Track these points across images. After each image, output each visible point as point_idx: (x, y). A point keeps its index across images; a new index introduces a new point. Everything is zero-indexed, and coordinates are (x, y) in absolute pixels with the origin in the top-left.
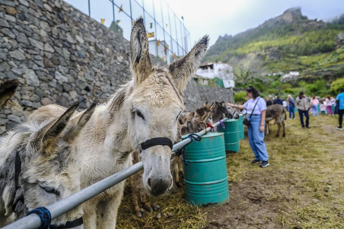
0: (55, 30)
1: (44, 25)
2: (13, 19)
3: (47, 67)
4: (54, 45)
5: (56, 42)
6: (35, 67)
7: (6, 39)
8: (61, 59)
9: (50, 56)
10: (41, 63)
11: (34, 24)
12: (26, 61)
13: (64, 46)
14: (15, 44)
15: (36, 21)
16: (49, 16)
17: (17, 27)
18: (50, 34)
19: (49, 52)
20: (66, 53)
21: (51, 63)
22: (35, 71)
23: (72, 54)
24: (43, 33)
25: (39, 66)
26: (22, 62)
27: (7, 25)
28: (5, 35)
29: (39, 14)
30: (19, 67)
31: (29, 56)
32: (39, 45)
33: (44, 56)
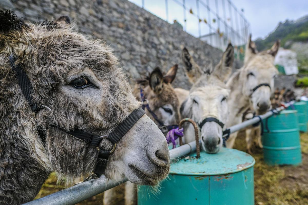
0: (146, 35)
1: (140, 33)
2: (121, 31)
3: (143, 63)
4: (146, 47)
5: (148, 44)
6: (136, 64)
7: (119, 46)
8: (151, 57)
9: (144, 55)
10: (139, 61)
11: (133, 32)
12: (131, 61)
13: (153, 47)
14: (124, 48)
15: (135, 30)
16: (142, 25)
17: (125, 36)
18: (144, 39)
19: (143, 52)
20: (154, 52)
21: (145, 61)
22: (136, 67)
23: (158, 52)
24: (139, 39)
25: (138, 63)
26: (128, 61)
27: (119, 35)
28: (119, 43)
29: (136, 25)
30: (127, 65)
31: (132, 57)
32: (137, 48)
33: (141, 56)
